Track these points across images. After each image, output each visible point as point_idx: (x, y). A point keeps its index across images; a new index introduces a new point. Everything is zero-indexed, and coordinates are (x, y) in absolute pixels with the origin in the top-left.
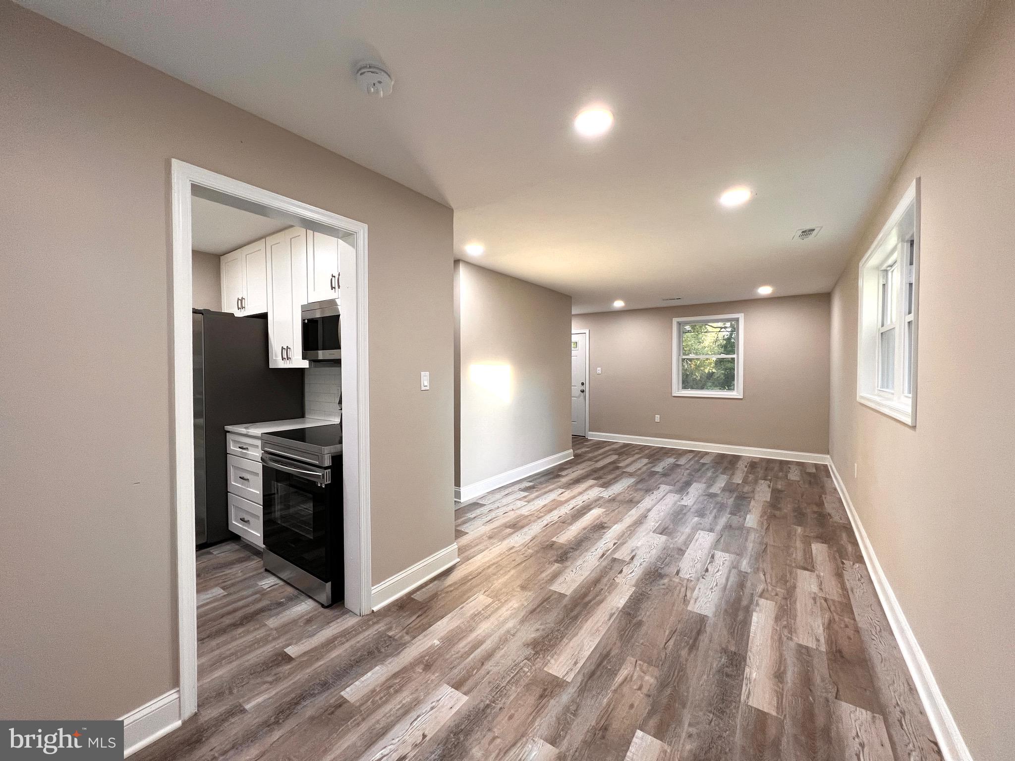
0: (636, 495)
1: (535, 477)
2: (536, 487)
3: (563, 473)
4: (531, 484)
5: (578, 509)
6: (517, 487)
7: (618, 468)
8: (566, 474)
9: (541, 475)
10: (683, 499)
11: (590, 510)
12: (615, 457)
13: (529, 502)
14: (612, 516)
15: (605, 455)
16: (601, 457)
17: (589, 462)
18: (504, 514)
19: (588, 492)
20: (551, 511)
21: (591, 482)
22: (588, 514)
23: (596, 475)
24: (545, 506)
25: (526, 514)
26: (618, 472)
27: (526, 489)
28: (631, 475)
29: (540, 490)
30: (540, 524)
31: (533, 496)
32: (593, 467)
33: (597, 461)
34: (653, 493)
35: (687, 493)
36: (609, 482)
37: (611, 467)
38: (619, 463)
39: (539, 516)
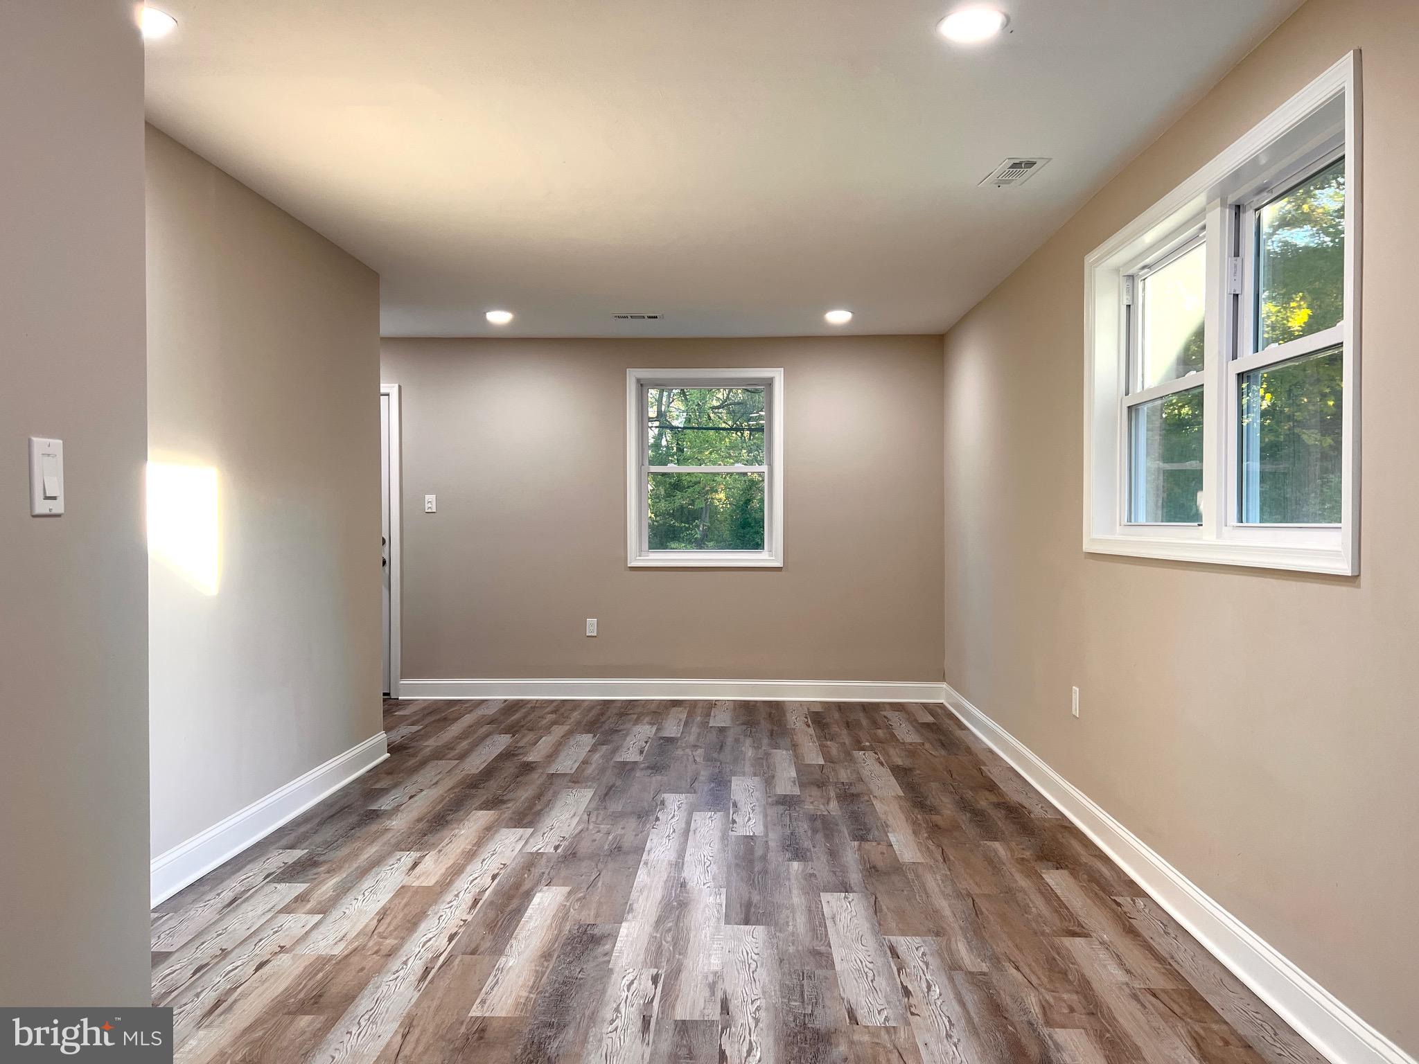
0: (620, 831)
1: (303, 829)
2: (322, 858)
3: (385, 804)
4: (297, 854)
5: (491, 903)
6: (254, 873)
7: (528, 768)
8: (393, 805)
9: (317, 821)
10: (734, 822)
11: (528, 896)
12: (501, 742)
13: (324, 910)
14: (600, 904)
15: (474, 737)
16: (464, 744)
17: (440, 762)
18: (257, 970)
19: (491, 846)
20: (412, 924)
21: (480, 818)
22: (529, 911)
23: (483, 795)
24: (383, 914)
25: (337, 951)
26: (536, 778)
27: (290, 873)
28: (576, 780)
29: (340, 868)
30: (401, 973)
31: (328, 887)
32: (458, 776)
33: (462, 757)
34: (657, 819)
35: (735, 805)
36: (531, 807)
37: (510, 768)
38: (525, 754)
39: (384, 951)
